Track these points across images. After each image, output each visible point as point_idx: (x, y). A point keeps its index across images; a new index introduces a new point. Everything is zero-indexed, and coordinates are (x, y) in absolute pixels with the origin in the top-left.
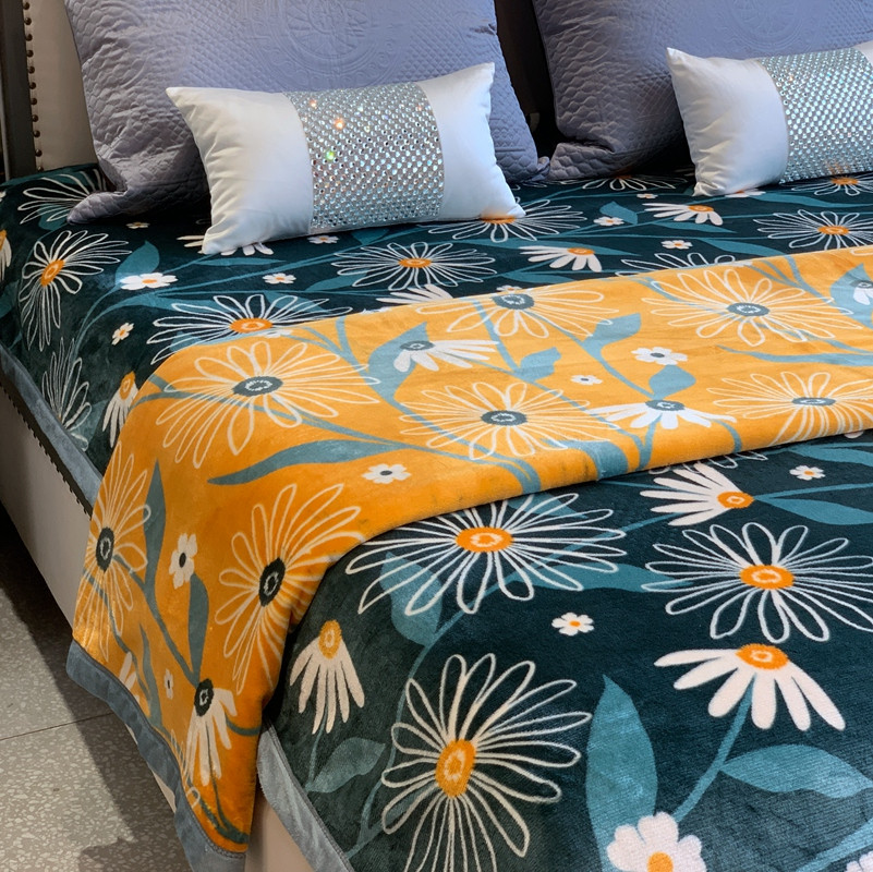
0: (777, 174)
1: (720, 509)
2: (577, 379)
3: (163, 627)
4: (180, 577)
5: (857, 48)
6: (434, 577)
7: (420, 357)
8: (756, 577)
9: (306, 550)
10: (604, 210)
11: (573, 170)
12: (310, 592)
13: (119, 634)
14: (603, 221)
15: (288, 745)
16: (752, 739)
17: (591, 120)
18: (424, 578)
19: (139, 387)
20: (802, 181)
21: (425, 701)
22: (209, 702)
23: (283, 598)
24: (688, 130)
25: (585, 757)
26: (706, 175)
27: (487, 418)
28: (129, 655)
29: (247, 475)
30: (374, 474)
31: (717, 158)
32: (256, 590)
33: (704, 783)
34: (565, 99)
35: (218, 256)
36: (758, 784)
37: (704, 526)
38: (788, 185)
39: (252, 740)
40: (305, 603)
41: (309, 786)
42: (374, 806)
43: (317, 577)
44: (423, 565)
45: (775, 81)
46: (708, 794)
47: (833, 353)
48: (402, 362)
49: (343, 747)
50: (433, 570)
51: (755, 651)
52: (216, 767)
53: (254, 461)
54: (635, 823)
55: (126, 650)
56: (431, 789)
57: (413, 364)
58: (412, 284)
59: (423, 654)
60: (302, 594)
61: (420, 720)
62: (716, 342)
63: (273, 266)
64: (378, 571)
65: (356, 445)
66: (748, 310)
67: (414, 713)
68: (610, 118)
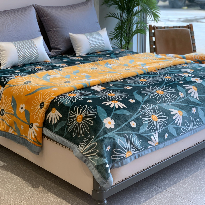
0: (89, 52)
1: (102, 89)
2: (75, 77)
3: (20, 119)
4: (22, 111)
5: (98, 32)
6: (68, 99)
7: (50, 77)
8: (110, 95)
9: (47, 99)
10: (63, 59)
11: (55, 54)
12: (49, 105)
13: (8, 124)
14: (64, 60)
15: (48, 128)
16: (116, 109)
17: (57, 45)
18: (67, 100)
19: (4, 88)
20: (92, 53)
21: (73, 112)
22: (33, 126)
23: (45, 107)
24: (74, 46)
25: (97, 113)
26: (78, 53)
27: (65, 82)
28: (11, 127)
29: (32, 93)
30: (53, 89)
31: (79, 50)
32: (39, 107)
33: (112, 114)
34: (52, 42)
35: (4, 69)
36: (118, 114)
37: (101, 91)
38: (90, 54)
39: (42, 129)
40: (48, 107)
41: (54, 131)
42: (67, 128)
43: (50, 103)
44: (66, 98)
45: (87, 37)
46: (113, 115)
47: (109, 72)
48: (48, 78)
49: (59, 124)
50: (68, 98)
51: (114, 101)
52: (36, 135)
53: (33, 91)
54: (106, 118)
55: (10, 126)
56: (76, 122)
57: (50, 78)
58: (40, 70)
59: (70, 108)
60: (48, 106)
61: (72, 115)
62: (91, 72)
63: (15, 70)
64: (59, 100)
65: (48, 87)
66: (94, 68)
67: (71, 115)
68: (60, 45)
